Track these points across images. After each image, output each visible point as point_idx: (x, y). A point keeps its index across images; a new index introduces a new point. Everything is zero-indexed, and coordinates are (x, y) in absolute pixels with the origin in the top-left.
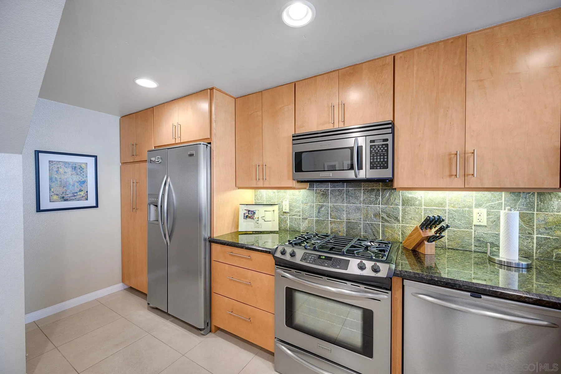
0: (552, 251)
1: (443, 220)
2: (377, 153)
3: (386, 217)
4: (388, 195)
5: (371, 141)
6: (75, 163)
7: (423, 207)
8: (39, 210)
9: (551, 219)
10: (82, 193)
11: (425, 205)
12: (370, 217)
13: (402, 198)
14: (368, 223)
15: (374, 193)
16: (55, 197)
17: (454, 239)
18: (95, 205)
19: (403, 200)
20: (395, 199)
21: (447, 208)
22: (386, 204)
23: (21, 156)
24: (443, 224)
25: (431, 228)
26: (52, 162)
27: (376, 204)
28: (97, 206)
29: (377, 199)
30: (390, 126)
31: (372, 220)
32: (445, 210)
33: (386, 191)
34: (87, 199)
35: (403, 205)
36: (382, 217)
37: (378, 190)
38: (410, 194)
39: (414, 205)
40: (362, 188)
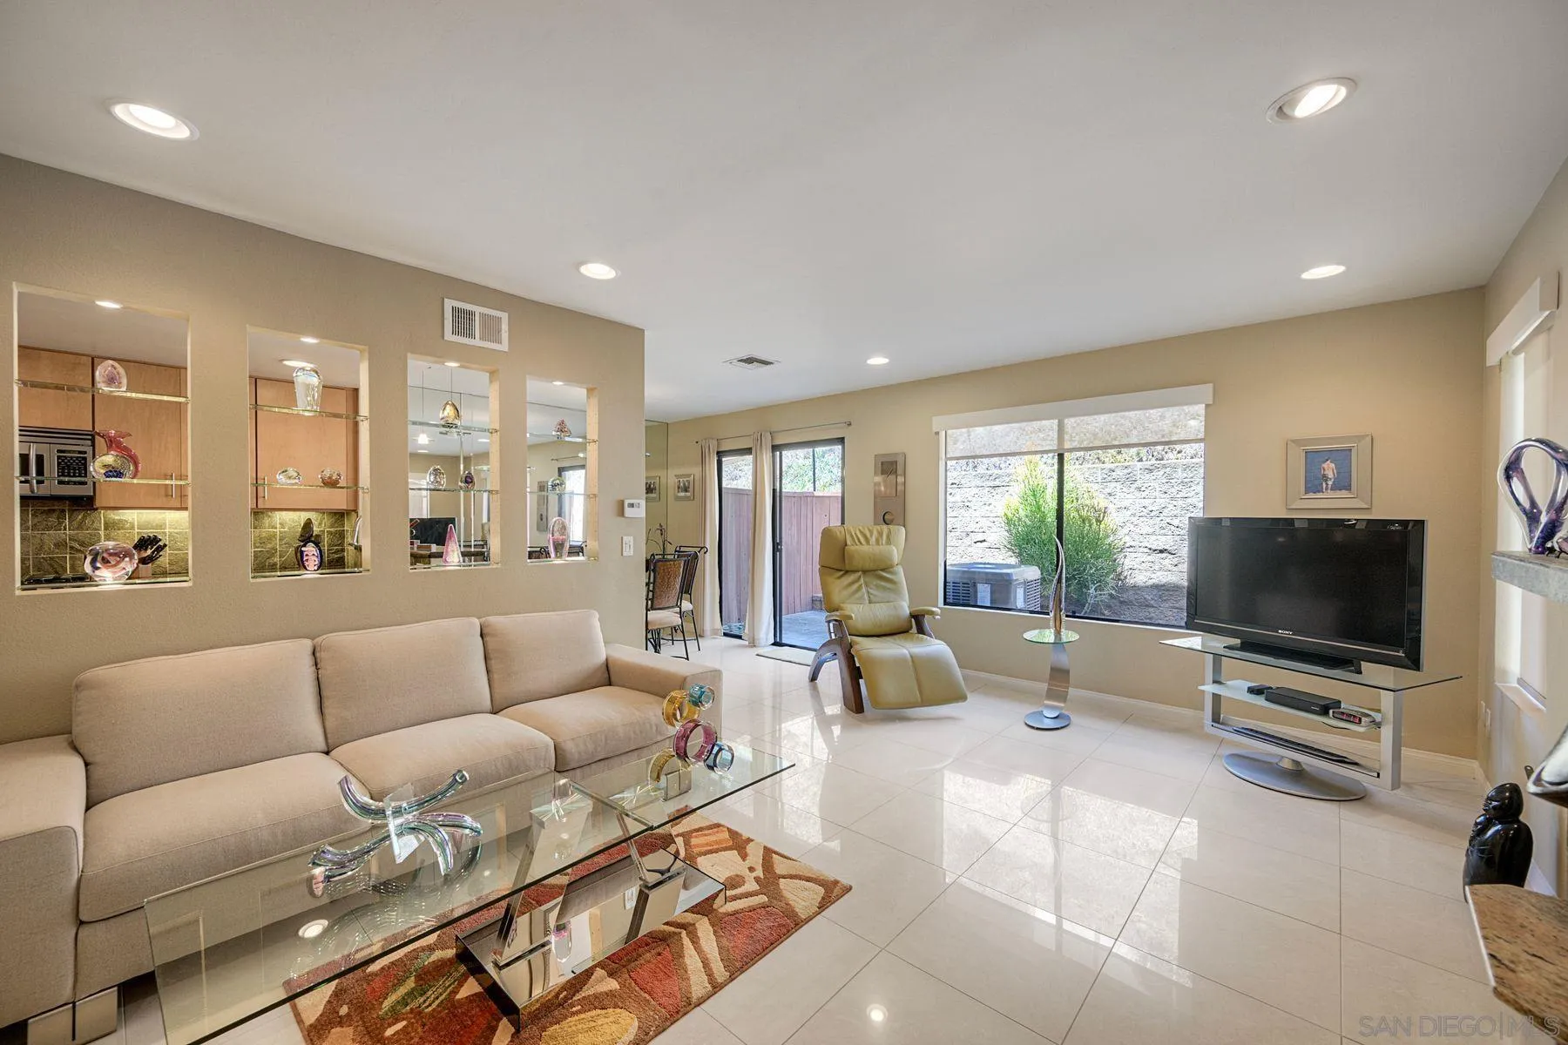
0: (265, 561)
1: (160, 540)
2: (68, 466)
3: (77, 546)
4: (80, 517)
5: (59, 451)
7: (136, 530)
9: (264, 534)
11: (138, 528)
12: (46, 549)
13: (105, 521)
14: (43, 558)
15: (55, 515)
17: (177, 562)
19: (106, 523)
20: (93, 522)
21: (167, 531)
22: (77, 529)
24: (161, 543)
25: (146, 550)
27: (60, 530)
29: (60, 523)
30: (90, 437)
31: (53, 553)
32: (165, 533)
33: (75, 513)
35: (106, 529)
36: (72, 548)
37: (63, 511)
38: (116, 516)
39: (123, 528)
40: (30, 509)
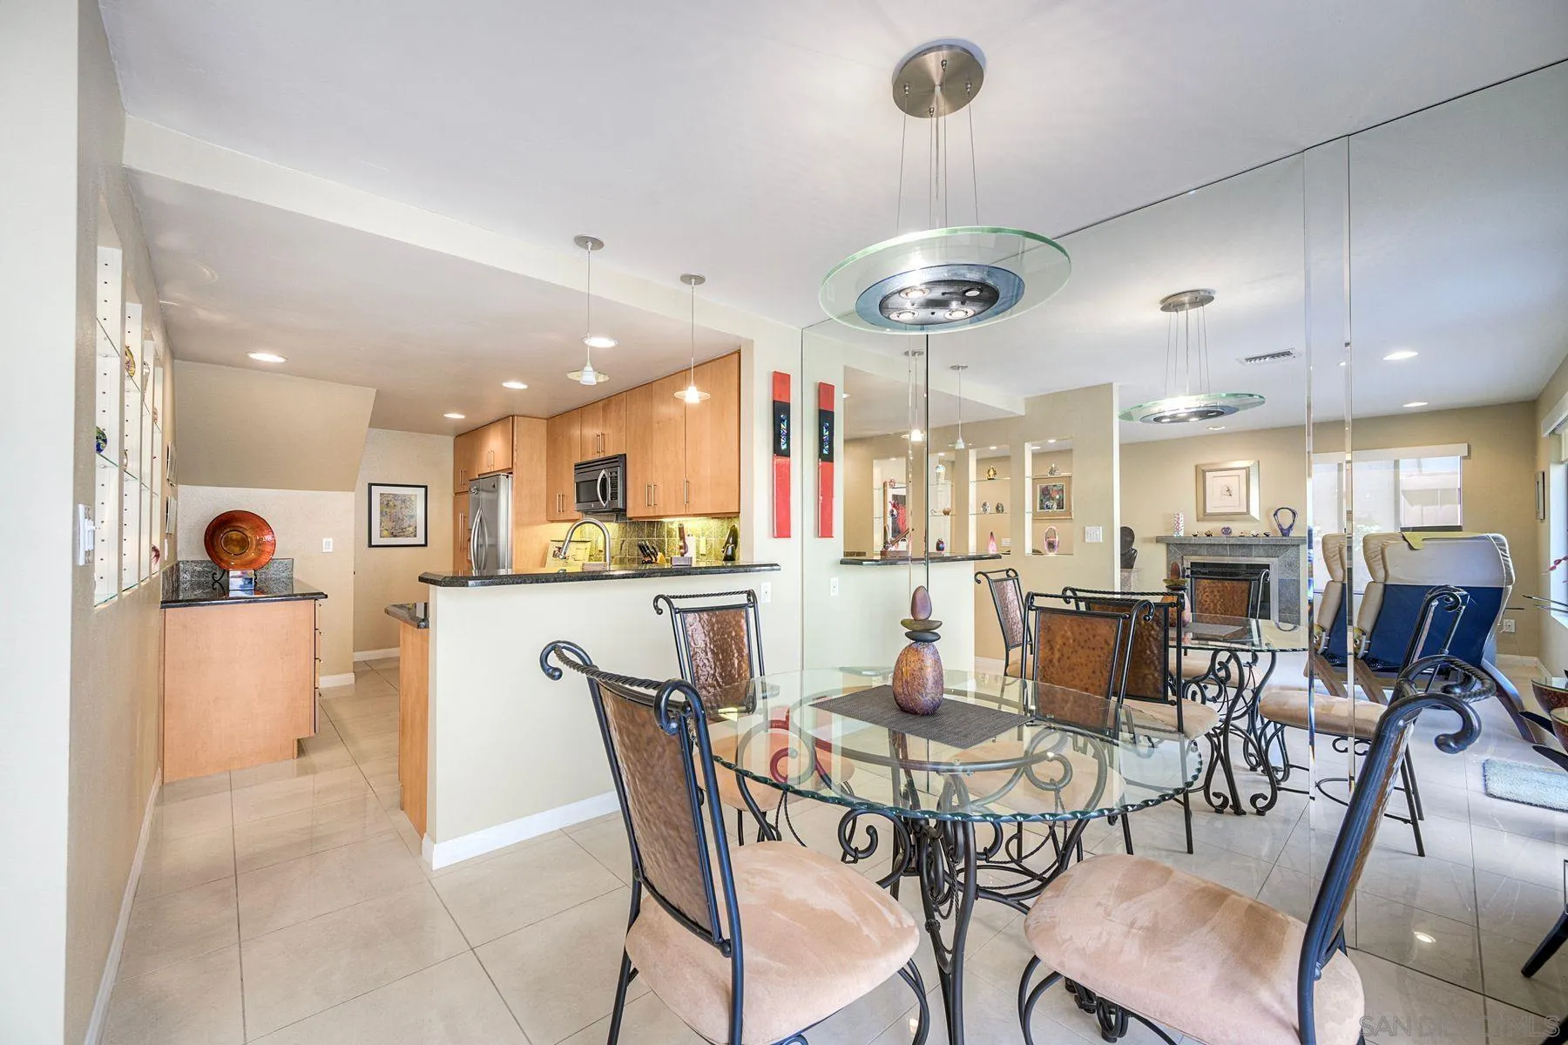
6: (405, 496)
8: (370, 545)
10: (411, 529)
16: (385, 533)
18: (423, 543)
23: (352, 494)
26: (383, 494)
28: (426, 545)
34: (415, 536)
